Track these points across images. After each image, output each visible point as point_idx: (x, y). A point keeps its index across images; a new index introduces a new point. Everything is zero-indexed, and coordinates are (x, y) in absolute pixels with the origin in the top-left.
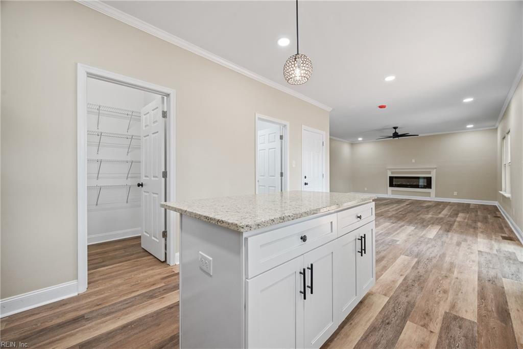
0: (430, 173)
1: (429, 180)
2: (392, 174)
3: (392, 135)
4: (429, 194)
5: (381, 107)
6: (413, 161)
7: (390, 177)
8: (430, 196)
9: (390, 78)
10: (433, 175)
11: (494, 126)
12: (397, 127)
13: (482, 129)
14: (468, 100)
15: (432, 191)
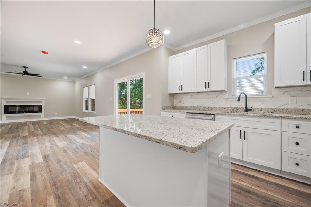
0: (41, 102)
1: (40, 107)
2: (7, 103)
3: (22, 72)
4: (40, 116)
5: (44, 52)
6: (28, 94)
7: (4, 105)
8: (41, 118)
9: (77, 42)
10: (43, 104)
11: (74, 80)
12: (28, 67)
13: (70, 81)
14: (85, 67)
15: (42, 114)
